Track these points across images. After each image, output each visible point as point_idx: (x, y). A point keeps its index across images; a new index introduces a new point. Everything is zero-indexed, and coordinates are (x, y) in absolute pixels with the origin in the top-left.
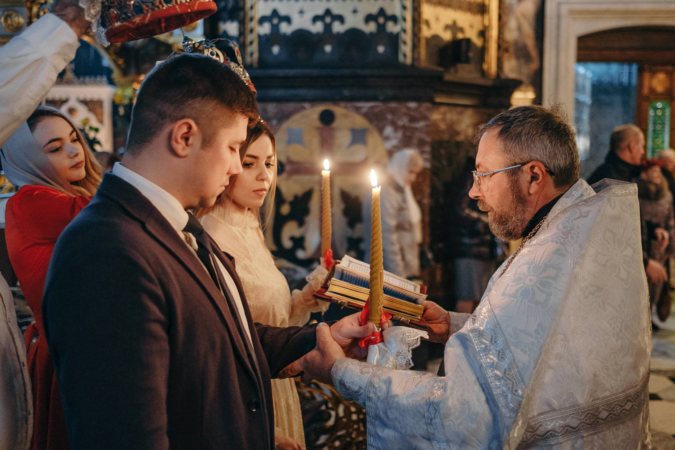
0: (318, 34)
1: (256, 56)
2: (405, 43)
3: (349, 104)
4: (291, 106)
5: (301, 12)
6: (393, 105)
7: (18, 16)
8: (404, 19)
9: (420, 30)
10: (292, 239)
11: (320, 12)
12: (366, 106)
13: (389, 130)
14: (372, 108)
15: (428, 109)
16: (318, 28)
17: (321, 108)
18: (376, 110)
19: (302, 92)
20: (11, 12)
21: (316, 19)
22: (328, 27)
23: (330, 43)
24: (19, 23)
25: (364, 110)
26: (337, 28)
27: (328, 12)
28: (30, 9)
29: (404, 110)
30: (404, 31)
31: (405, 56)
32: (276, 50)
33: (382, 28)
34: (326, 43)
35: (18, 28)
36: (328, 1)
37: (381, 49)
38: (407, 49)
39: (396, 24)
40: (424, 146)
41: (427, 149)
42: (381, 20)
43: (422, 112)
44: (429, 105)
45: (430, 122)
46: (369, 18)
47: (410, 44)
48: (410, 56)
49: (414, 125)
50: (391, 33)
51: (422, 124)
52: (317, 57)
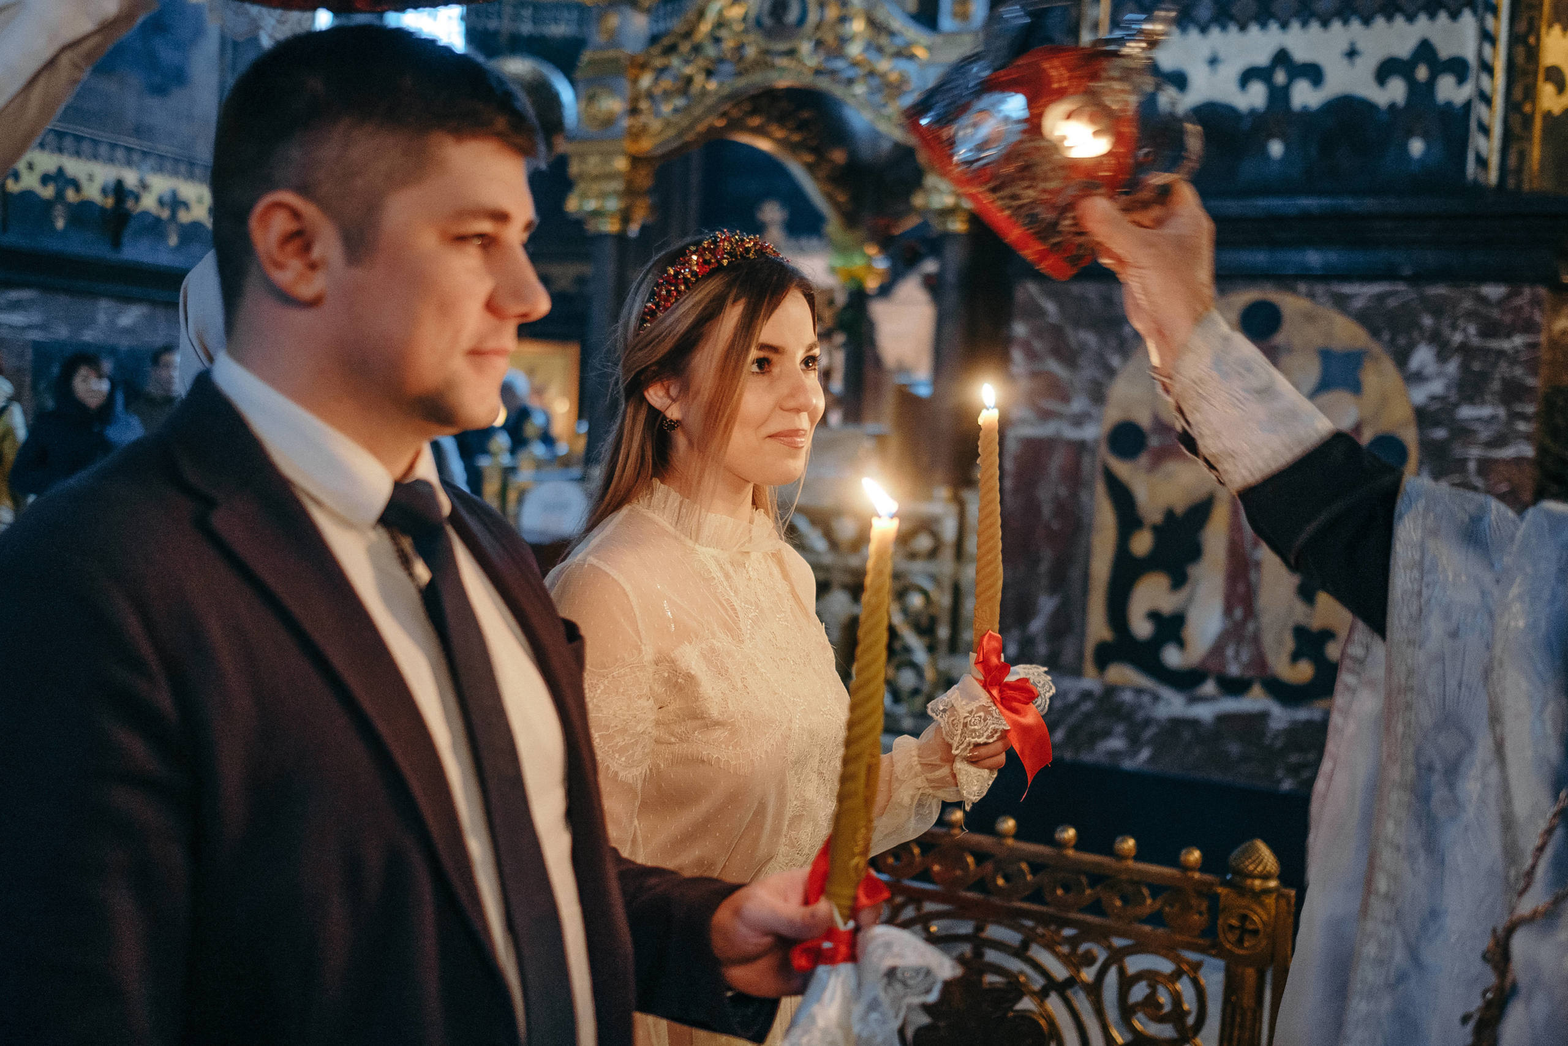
0: (1253, 112)
2: (1485, 130)
3: (1320, 289)
5: (1213, 61)
6: (1439, 290)
8: (1487, 68)
9: (1531, 93)
10: (1154, 616)
11: (1262, 59)
12: (1363, 292)
13: (1423, 356)
14: (1381, 298)
15: (1536, 302)
16: (1256, 96)
17: (1246, 296)
18: (1392, 303)
20: (594, 91)
21: (1247, 77)
22: (1279, 96)
23: (1282, 137)
24: (610, 111)
25: (1358, 304)
26: (1304, 96)
27: (1282, 57)
28: (635, 81)
29: (1467, 304)
30: (1487, 100)
31: (1482, 162)
33: (1421, 93)
34: (1271, 136)
35: (609, 122)
36: (1284, 26)
37: (1417, 147)
38: (1489, 146)
39: (1461, 80)
40: (1520, 400)
41: (1530, 409)
42: (1422, 73)
43: (1518, 310)
44: (1542, 291)
45: (1543, 338)
46: (1385, 71)
47: (1497, 130)
48: (1494, 160)
49: (1495, 344)
50: (1449, 104)
51: (1518, 340)
52: (1248, 169)
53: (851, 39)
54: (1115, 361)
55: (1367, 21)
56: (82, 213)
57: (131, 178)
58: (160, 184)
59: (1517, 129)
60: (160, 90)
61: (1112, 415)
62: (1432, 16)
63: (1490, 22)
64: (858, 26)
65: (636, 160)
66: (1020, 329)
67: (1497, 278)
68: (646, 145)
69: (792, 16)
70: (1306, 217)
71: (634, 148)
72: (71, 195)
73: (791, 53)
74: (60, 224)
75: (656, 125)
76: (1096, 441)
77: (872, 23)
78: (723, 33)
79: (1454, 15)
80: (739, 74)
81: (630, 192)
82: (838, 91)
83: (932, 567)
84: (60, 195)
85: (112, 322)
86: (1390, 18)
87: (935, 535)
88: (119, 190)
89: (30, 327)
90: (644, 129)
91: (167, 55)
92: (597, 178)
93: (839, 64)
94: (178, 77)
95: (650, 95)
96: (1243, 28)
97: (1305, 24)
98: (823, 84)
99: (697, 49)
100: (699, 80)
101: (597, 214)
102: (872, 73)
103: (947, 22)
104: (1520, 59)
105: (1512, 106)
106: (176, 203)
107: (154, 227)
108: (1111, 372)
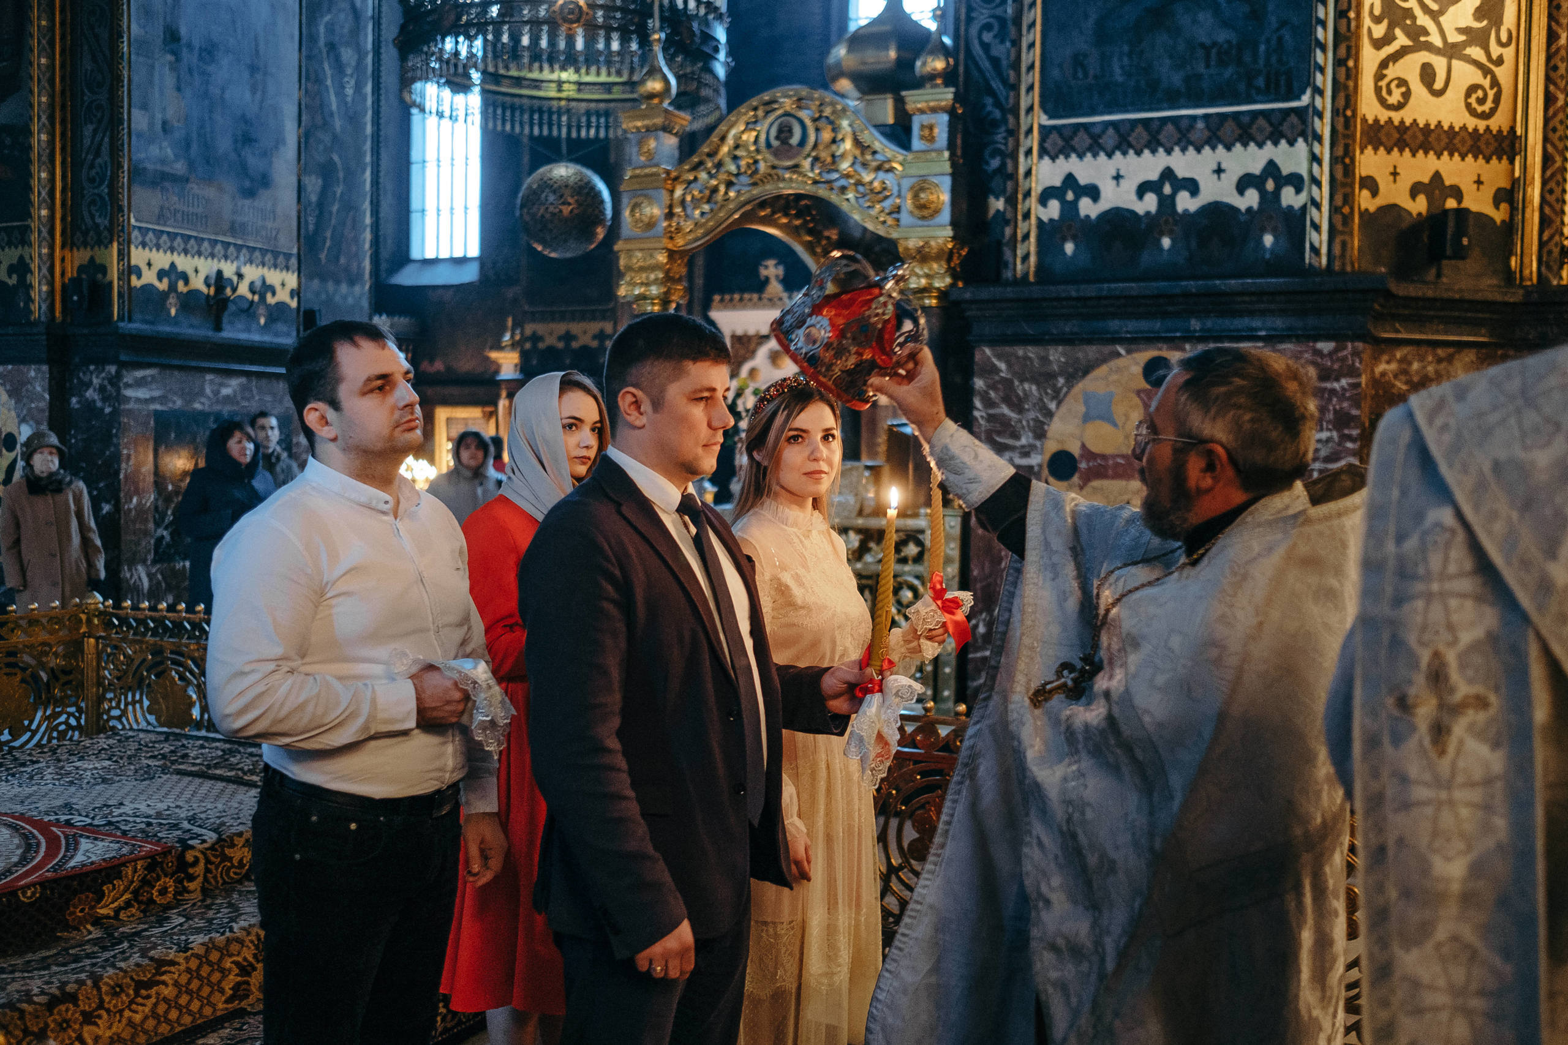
0: (1148, 213)
1: (1033, 259)
2: (1317, 227)
4: (1092, 351)
5: (1118, 177)
6: (1289, 347)
7: (650, 204)
8: (1316, 182)
9: (1349, 199)
11: (1154, 176)
15: (1356, 353)
16: (1150, 203)
17: (1146, 355)
19: (1114, 324)
20: (639, 200)
21: (1143, 189)
22: (1167, 204)
23: (1170, 233)
24: (652, 217)
26: (1185, 203)
27: (1168, 174)
28: (672, 192)
29: (1308, 356)
30: (1318, 206)
31: (1316, 251)
32: (1069, 248)
33: (1270, 200)
34: (1162, 234)
35: (651, 225)
36: (1169, 152)
37: (1268, 240)
38: (1320, 239)
39: (1298, 191)
40: (1348, 427)
41: (1355, 432)
42: (1270, 185)
43: (1344, 359)
44: (1360, 345)
45: (1363, 380)
46: (1245, 183)
47: (1325, 227)
48: (1324, 250)
49: (1328, 385)
50: (1290, 207)
51: (1344, 382)
52: (1146, 258)
53: (843, 156)
54: (1052, 406)
55: (1228, 148)
56: (190, 302)
57: (229, 270)
58: (252, 273)
59: (1340, 227)
60: (250, 193)
61: (1051, 446)
62: (1276, 143)
63: (1317, 149)
64: (848, 145)
65: (672, 254)
66: (979, 383)
67: (1328, 338)
68: (680, 242)
69: (795, 140)
70: (1187, 295)
71: (670, 246)
72: (181, 285)
73: (795, 168)
74: (173, 312)
75: (688, 226)
76: (1040, 466)
77: (857, 142)
78: (739, 153)
79: (1291, 143)
80: (755, 184)
81: (669, 278)
82: (834, 198)
83: (919, 569)
84: (173, 287)
85: (216, 393)
86: (1245, 145)
87: (920, 543)
88: (219, 281)
89: (153, 400)
90: (679, 229)
91: (253, 161)
92: (642, 269)
93: (835, 176)
94: (265, 181)
95: (683, 202)
96: (1139, 153)
97: (1184, 150)
98: (822, 192)
99: (719, 165)
100: (722, 189)
101: (643, 297)
102: (859, 183)
103: (917, 144)
104: (1339, 175)
105: (1334, 210)
106: (264, 289)
107: (248, 310)
108: (1050, 414)
